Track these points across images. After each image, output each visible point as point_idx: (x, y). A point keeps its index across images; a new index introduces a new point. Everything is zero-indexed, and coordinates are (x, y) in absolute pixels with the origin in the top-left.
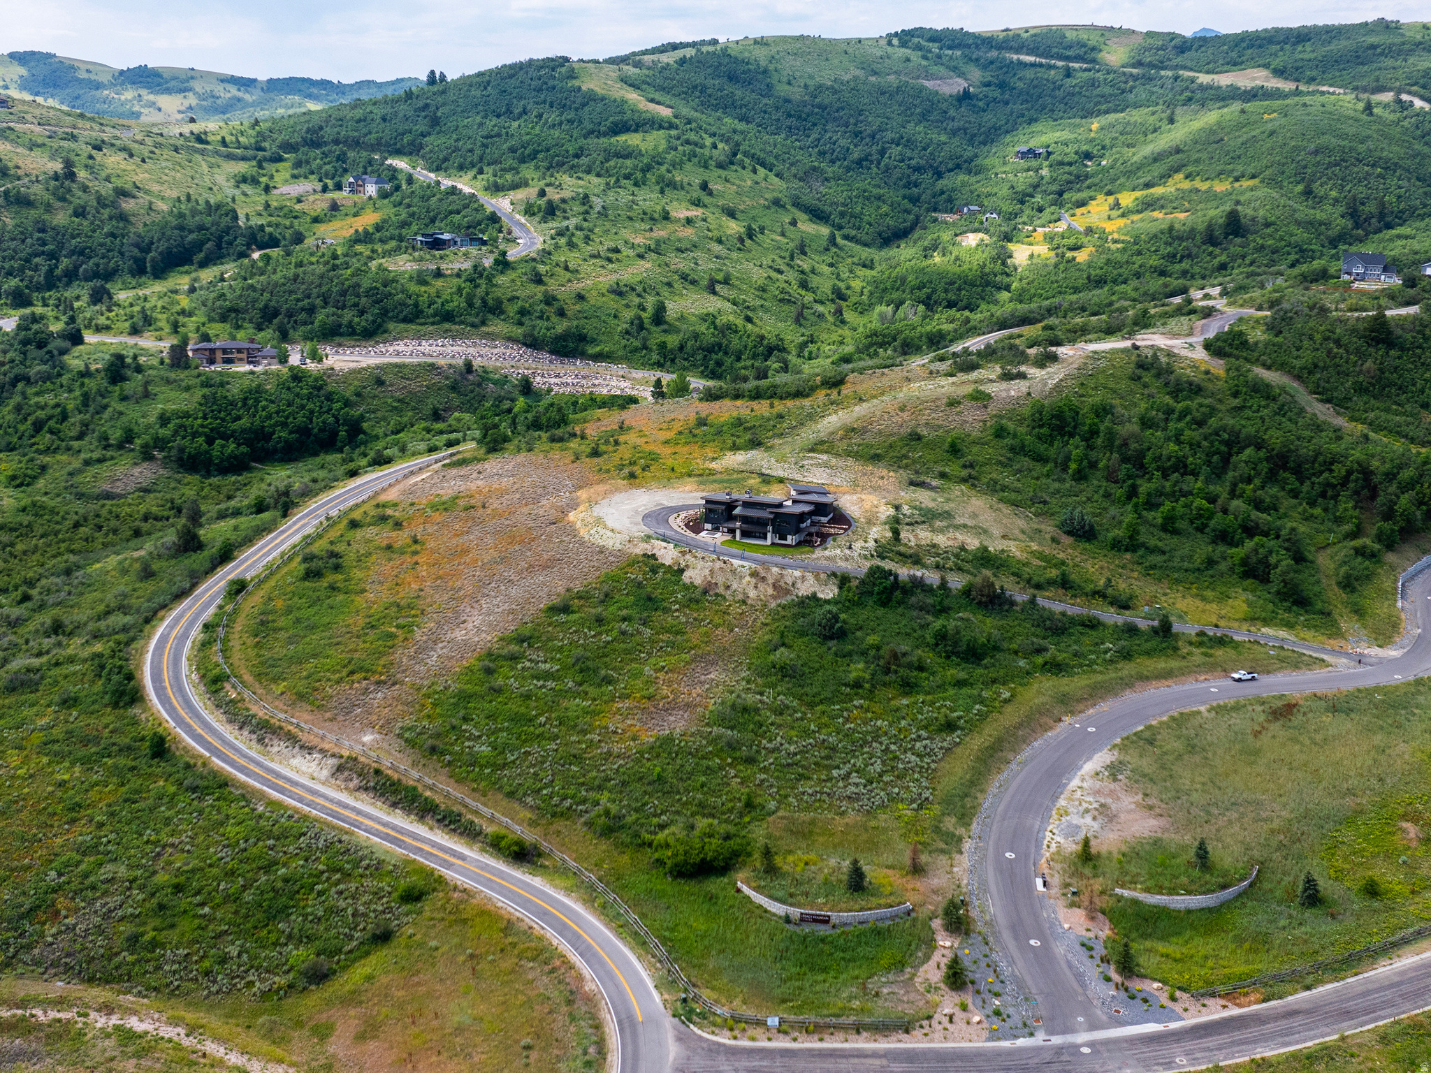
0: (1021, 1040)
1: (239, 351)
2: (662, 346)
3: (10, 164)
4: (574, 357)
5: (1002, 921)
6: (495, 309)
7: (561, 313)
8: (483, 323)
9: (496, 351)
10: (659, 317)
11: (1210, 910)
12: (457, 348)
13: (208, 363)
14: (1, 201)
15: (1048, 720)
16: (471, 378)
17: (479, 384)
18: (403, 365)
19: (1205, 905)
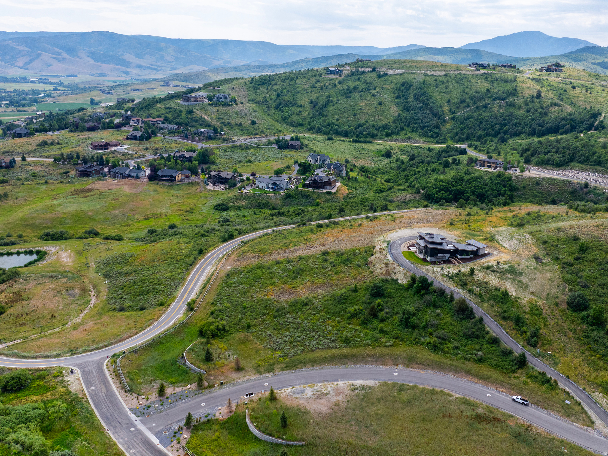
0: (134, 415)
1: (495, 163)
3: (519, 92)
5: (214, 394)
11: (256, 438)
13: (480, 166)
14: (504, 105)
15: (390, 362)
16: (585, 190)
17: (587, 193)
18: (555, 179)
19: (257, 435)
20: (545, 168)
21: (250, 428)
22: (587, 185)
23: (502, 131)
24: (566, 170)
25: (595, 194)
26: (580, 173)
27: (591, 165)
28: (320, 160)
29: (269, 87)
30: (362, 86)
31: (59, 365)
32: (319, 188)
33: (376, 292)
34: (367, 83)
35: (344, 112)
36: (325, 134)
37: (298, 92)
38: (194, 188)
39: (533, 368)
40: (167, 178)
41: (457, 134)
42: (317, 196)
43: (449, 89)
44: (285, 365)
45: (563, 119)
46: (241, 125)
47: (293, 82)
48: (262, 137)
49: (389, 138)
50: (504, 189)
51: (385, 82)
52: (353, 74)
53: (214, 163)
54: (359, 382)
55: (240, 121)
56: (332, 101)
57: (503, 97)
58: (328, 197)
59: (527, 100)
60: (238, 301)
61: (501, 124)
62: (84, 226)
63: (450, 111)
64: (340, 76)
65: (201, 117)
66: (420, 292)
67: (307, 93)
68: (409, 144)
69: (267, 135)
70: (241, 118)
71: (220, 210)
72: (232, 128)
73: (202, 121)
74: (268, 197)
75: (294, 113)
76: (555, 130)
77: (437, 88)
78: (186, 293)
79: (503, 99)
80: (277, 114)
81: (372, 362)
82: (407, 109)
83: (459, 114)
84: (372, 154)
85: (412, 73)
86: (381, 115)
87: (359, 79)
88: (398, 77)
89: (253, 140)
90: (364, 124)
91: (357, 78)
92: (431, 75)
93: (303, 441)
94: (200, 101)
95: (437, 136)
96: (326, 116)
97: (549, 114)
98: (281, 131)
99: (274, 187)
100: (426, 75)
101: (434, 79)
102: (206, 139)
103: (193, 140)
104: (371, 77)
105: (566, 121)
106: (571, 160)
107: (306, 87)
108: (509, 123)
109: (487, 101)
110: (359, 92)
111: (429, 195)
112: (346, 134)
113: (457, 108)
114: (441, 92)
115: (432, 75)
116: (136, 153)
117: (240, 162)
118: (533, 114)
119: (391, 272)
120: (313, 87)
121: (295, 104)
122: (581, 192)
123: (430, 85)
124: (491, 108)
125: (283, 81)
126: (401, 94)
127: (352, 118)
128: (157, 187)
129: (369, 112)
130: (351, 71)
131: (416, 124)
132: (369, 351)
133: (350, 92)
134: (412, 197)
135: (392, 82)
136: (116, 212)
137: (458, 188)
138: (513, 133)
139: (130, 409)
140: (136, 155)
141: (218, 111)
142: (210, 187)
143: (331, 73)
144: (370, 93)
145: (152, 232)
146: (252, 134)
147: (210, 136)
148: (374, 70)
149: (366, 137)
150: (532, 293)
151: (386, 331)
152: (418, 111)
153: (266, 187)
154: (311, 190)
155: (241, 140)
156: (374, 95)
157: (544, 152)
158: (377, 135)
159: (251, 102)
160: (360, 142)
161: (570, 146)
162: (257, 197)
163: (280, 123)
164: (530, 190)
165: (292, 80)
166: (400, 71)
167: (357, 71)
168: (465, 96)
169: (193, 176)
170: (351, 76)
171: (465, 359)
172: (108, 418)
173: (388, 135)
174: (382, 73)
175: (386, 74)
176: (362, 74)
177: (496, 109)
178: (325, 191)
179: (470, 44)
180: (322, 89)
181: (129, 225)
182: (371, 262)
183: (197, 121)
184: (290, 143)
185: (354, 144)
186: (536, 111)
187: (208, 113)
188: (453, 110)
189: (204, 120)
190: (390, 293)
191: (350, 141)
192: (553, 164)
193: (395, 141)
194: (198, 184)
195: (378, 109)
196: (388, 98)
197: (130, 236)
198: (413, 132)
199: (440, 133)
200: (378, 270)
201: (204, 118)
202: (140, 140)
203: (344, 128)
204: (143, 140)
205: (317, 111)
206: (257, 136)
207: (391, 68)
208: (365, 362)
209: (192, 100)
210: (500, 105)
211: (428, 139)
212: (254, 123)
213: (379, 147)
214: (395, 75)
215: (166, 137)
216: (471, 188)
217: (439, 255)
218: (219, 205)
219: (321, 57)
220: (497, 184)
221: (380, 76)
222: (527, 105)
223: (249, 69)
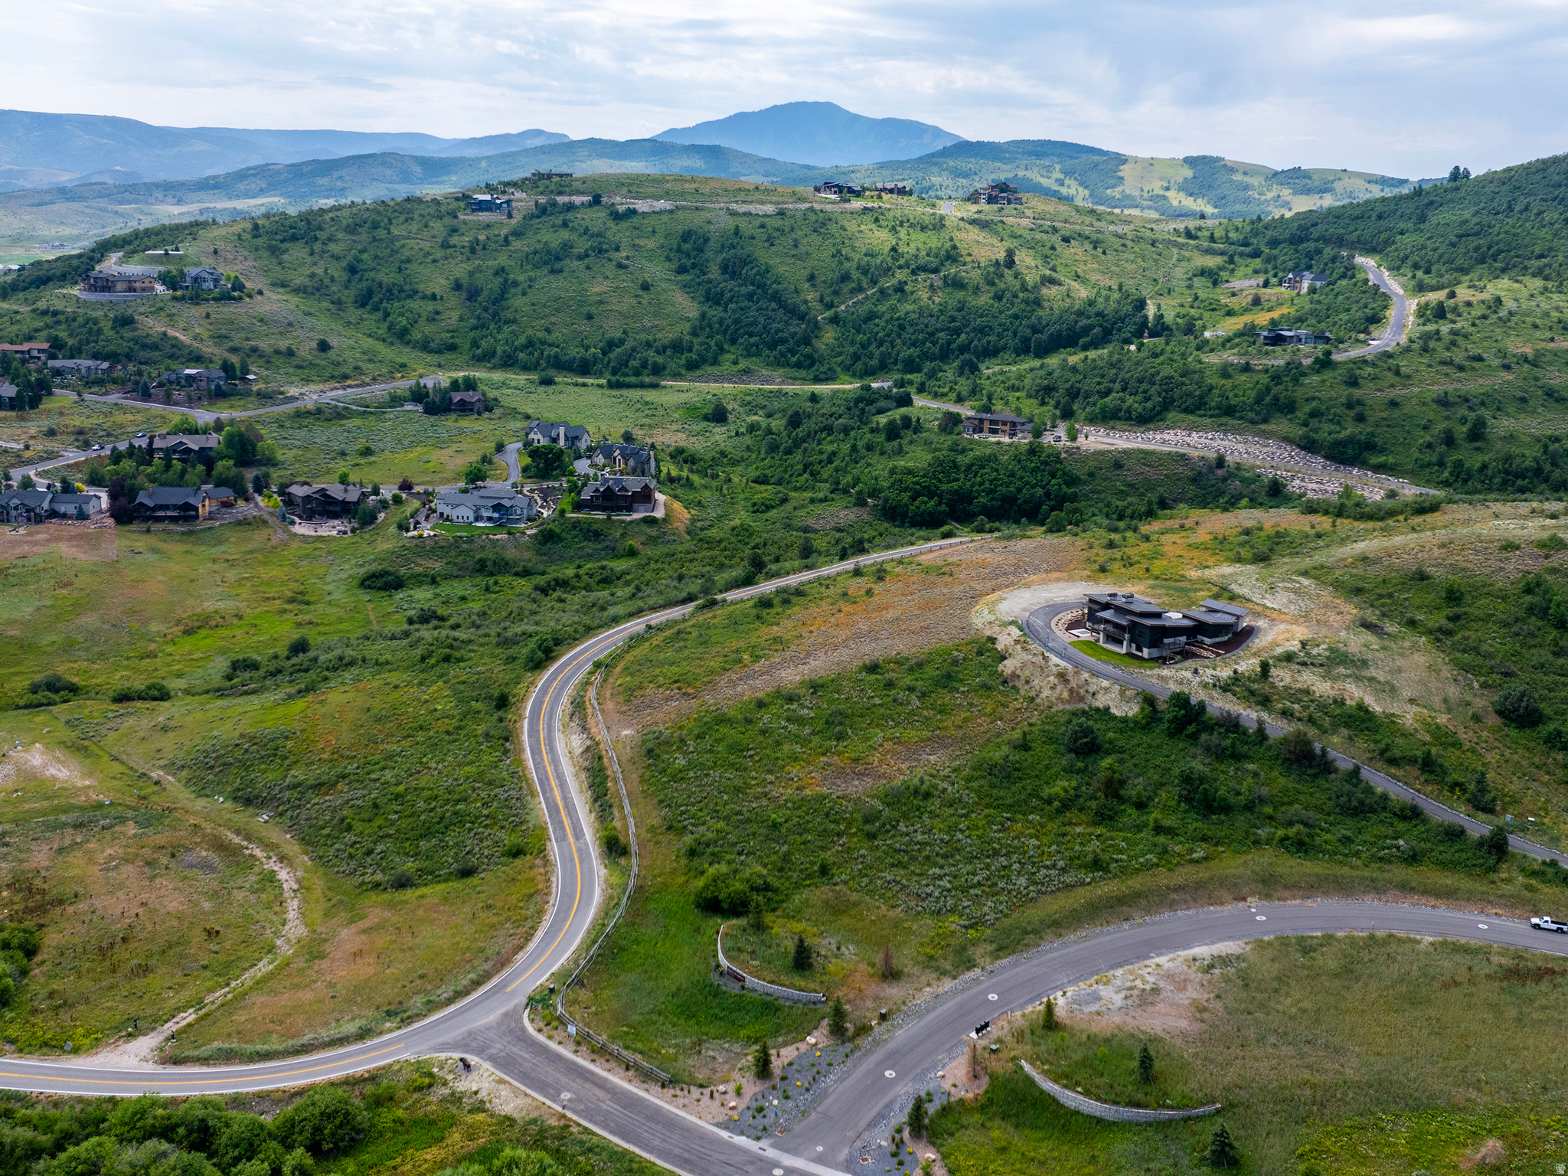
0: (744, 1138)
1: (1004, 423)
2: (1459, 464)
3: (964, 252)
4: (1352, 464)
5: (891, 1045)
6: (1288, 408)
7: (1360, 419)
8: (1265, 421)
9: (1265, 450)
10: (1477, 434)
11: (1099, 1121)
12: (1226, 443)
13: (974, 432)
14: (940, 283)
15: (1226, 895)
16: (1220, 472)
17: (1225, 480)
18: (1152, 453)
19: (1098, 1114)
20: (1113, 428)
21: (1062, 1100)
22: (1220, 462)
23: (954, 346)
24: (1161, 430)
25: (1243, 480)
26: (1194, 434)
27: (1211, 416)
28: (567, 438)
29: (317, 247)
30: (582, 245)
31: (403, 1057)
32: (619, 509)
33: (1086, 744)
34: (592, 236)
35: (557, 310)
36: (526, 368)
37: (409, 261)
38: (260, 536)
39: (1525, 856)
40: (169, 514)
41: (856, 357)
42: (620, 531)
43: (803, 249)
44: (994, 946)
45: (1080, 313)
46: (290, 353)
47: (381, 233)
48: (363, 385)
49: (698, 373)
50: (1054, 481)
51: (636, 232)
52: (542, 211)
53: (271, 462)
54: (1203, 951)
55: (283, 344)
56: (515, 284)
57: (934, 265)
58: (653, 532)
59: (988, 273)
60: (740, 813)
61: (948, 329)
62: (17, 669)
63: (821, 301)
64: (510, 216)
65: (165, 334)
66: (1184, 728)
67: (435, 261)
68: (752, 386)
69: (374, 379)
70: (281, 333)
71: (380, 589)
72: (268, 362)
73: (173, 346)
74: (495, 543)
75: (420, 316)
76: (1068, 338)
77: (772, 245)
78: (558, 812)
79: (936, 271)
80: (371, 320)
81: (1186, 902)
82: (713, 298)
83: (843, 307)
84: (676, 415)
85: (697, 208)
86: (656, 315)
87: (565, 225)
88: (665, 218)
89: (341, 392)
90: (622, 342)
91: (559, 222)
92: (744, 214)
93: (1214, 1103)
94: (144, 290)
95: (813, 364)
96: (514, 321)
97: (1045, 304)
98: (403, 365)
99: (496, 515)
100: (733, 214)
101: (757, 223)
102: (210, 397)
103: (168, 400)
104: (596, 219)
105: (1089, 317)
106: (1166, 406)
107: (426, 246)
108: (965, 326)
109: (901, 275)
110: (580, 258)
111: (894, 509)
112: (584, 368)
113: (836, 293)
114: (787, 255)
115: (748, 214)
116: (27, 447)
117: (343, 454)
118: (1013, 304)
119: (1082, 692)
120: (445, 245)
121: (416, 292)
122: (1211, 476)
123: (753, 238)
124: (912, 293)
125: (352, 229)
126: (689, 263)
127: (584, 327)
128: (152, 540)
129: (624, 308)
130: (537, 203)
131: (751, 335)
132: (1163, 878)
133: (558, 259)
134: (852, 517)
135: (654, 232)
136: (90, 620)
137: (955, 485)
138: (980, 349)
139: (718, 1125)
140: (28, 454)
141: (208, 316)
142: (302, 529)
143: (481, 210)
144: (610, 260)
145: (241, 666)
146: (333, 377)
147: (218, 387)
148: (597, 200)
149: (637, 374)
150: (1412, 701)
151: (1170, 828)
152: (745, 303)
153: (472, 519)
154: (601, 516)
155: (312, 395)
156: (620, 266)
157: (1098, 392)
158: (664, 368)
159: (282, 290)
160: (629, 386)
161: (1153, 375)
162: (465, 546)
163: (392, 344)
164: (1105, 480)
165: (375, 226)
166: (662, 204)
167: (554, 204)
168: (847, 265)
169: (241, 503)
170: (538, 217)
171: (1381, 859)
172: (686, 1161)
173: (692, 366)
174: (621, 209)
175: (633, 212)
176: (568, 210)
177: (924, 295)
178: (637, 516)
179: (672, 131)
180: (473, 251)
181: (152, 655)
182: (1015, 676)
183: (155, 347)
184: (457, 397)
185: (614, 392)
186: (1016, 297)
187: (182, 324)
188: (828, 299)
189: (176, 345)
190: (1111, 742)
191: (601, 386)
192: (1130, 419)
193: (716, 381)
194: (265, 522)
195: (644, 302)
196: (658, 271)
197: (182, 683)
198: (749, 356)
199: (816, 356)
200: (1046, 693)
201: (176, 338)
202: (12, 408)
203: (574, 352)
204: (22, 408)
205: (486, 309)
206: (349, 382)
207: (639, 196)
208: (1171, 905)
209: (120, 286)
210: (932, 285)
211: (794, 372)
212: (324, 346)
213: (685, 397)
214: (654, 212)
215: (86, 396)
216: (981, 484)
217: (1166, 641)
218: (374, 576)
219: (310, 163)
220: (1034, 471)
221: (617, 217)
222: (993, 284)
223: (108, 196)
